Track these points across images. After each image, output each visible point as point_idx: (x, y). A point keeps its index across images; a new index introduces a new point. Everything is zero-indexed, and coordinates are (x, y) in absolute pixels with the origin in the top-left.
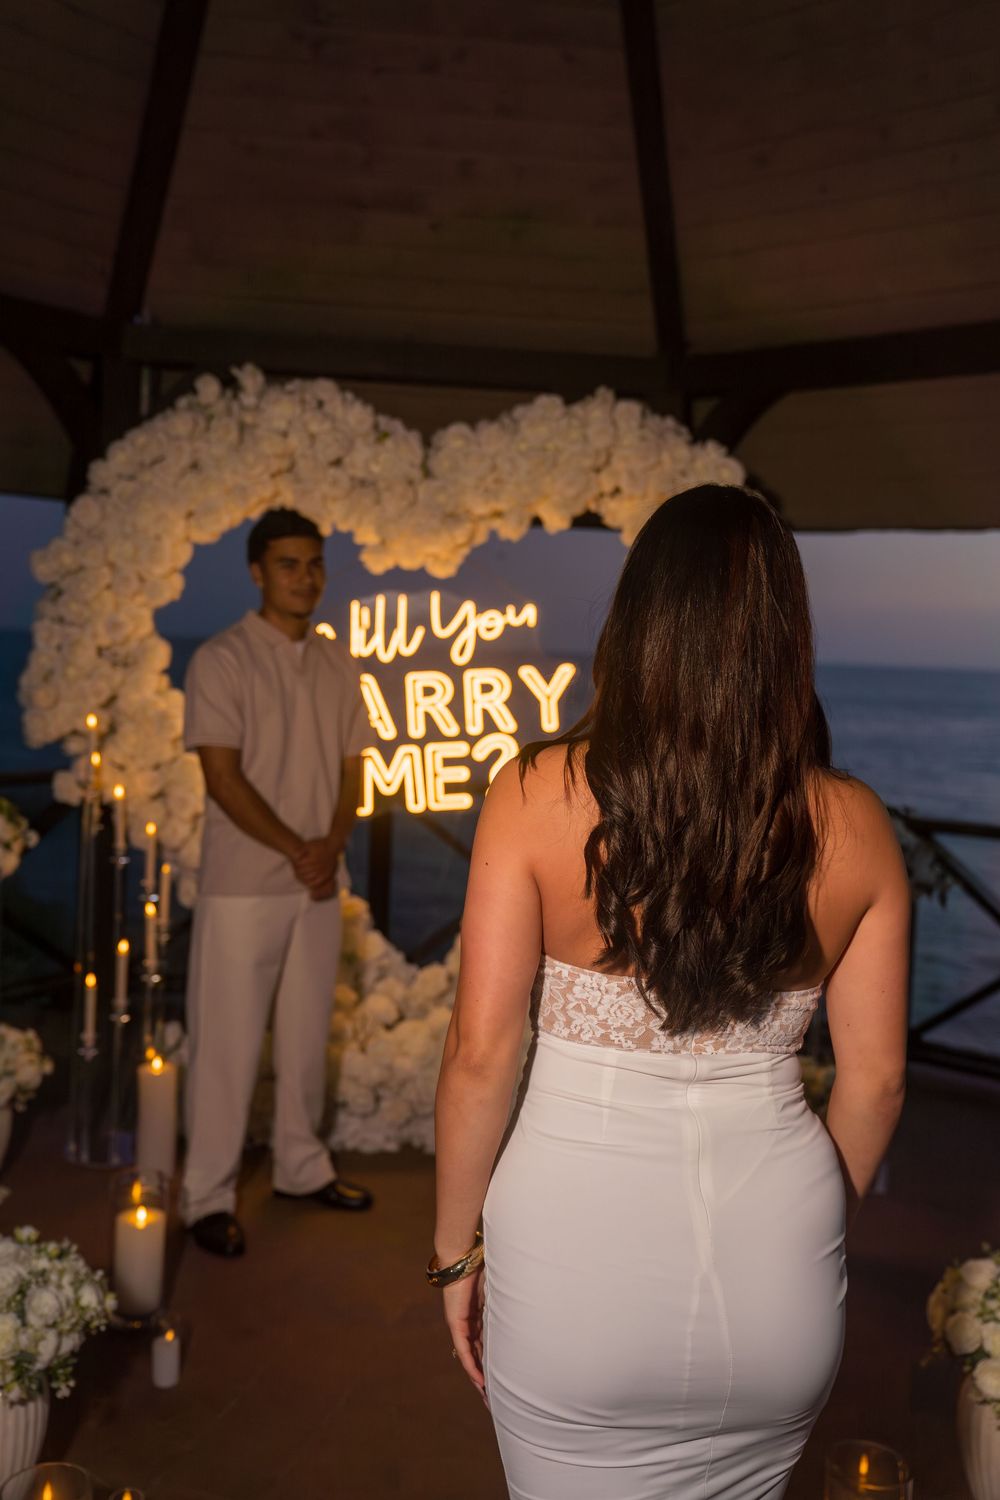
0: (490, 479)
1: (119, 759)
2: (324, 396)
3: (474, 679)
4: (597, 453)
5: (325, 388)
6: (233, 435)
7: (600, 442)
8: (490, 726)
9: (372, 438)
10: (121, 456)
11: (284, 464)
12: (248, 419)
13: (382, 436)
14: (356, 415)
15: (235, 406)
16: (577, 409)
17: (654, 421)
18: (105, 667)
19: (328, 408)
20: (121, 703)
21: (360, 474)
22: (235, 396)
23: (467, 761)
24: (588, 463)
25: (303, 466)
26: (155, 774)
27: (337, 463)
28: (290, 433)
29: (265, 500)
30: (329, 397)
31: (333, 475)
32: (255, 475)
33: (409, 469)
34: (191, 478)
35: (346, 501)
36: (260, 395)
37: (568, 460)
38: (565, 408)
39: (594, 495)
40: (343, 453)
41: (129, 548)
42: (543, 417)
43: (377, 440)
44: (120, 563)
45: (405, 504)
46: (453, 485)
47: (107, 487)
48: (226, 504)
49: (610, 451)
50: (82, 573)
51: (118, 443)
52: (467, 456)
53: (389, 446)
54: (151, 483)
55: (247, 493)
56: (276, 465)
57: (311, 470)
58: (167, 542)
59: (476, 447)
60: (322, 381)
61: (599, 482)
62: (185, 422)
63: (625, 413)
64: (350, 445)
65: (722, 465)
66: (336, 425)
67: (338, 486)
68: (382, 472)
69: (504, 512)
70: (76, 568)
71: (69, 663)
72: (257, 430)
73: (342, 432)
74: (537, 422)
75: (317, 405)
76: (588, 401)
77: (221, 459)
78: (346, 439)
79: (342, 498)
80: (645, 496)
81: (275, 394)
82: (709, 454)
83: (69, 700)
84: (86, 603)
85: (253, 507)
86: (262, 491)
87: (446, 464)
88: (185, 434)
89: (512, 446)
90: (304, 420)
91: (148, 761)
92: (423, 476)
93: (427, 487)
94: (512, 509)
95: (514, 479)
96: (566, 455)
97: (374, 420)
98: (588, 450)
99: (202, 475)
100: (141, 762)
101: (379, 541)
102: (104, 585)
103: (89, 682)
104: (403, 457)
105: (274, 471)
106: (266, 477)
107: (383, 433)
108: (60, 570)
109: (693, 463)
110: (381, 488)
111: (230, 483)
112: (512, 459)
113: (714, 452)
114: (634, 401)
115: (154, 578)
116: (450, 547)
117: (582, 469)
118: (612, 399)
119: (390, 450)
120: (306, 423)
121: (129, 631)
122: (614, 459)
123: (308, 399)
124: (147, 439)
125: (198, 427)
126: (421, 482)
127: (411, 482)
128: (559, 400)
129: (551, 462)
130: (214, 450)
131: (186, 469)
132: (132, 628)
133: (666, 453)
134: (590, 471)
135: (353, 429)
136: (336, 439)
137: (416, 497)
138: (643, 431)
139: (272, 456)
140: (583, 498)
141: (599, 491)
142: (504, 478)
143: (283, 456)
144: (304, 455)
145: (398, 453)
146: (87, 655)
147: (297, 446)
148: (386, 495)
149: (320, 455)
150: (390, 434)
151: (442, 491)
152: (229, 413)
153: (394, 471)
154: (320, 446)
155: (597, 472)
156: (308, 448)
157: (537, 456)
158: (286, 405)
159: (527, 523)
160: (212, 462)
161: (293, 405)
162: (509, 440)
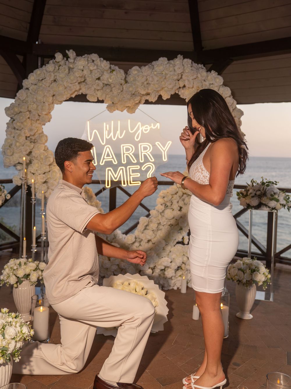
0: (145, 83)
1: (32, 171)
2: (94, 59)
3: (142, 145)
4: (178, 74)
5: (95, 56)
6: (67, 70)
7: (179, 71)
8: (146, 160)
9: (109, 71)
10: (33, 77)
11: (83, 80)
12: (71, 66)
14: (105, 64)
15: (67, 62)
16: (171, 61)
17: (195, 65)
18: (28, 143)
19: (95, 62)
20: (33, 154)
21: (106, 82)
22: (67, 60)
23: (140, 171)
24: (175, 78)
25: (88, 80)
26: (44, 175)
27: (99, 79)
28: (84, 70)
29: (77, 91)
30: (96, 59)
31: (97, 82)
32: (74, 83)
33: (121, 80)
34: (54, 84)
35: (102, 91)
36: (75, 59)
37: (169, 77)
38: (168, 61)
39: (178, 88)
40: (100, 76)
41: (35, 106)
42: (161, 64)
43: (111, 72)
44: (32, 111)
45: (119, 91)
46: (134, 85)
47: (28, 87)
48: (64, 92)
49: (182, 74)
50: (21, 114)
51: (32, 74)
52: (138, 76)
53: (114, 74)
54: (41, 86)
55: (71, 88)
56: (80, 80)
57: (91, 81)
58: (47, 104)
59: (141, 73)
60: (93, 54)
61: (179, 84)
62: (52, 67)
63: (186, 62)
64: (102, 73)
65: (216, 77)
66: (98, 67)
67: (99, 86)
68: (112, 81)
69: (150, 93)
70: (19, 112)
71: (17, 142)
72: (74, 69)
73: (100, 69)
74: (160, 65)
75: (92, 61)
76: (175, 59)
77: (63, 78)
78: (101, 71)
79: (100, 90)
80: (193, 87)
81: (79, 58)
82: (212, 74)
83: (17, 153)
84: (22, 123)
85: (73, 93)
86: (76, 88)
87: (132, 79)
88: (52, 71)
89: (152, 73)
90: (88, 66)
91: (42, 172)
92: (125, 82)
93: (126, 86)
94: (153, 92)
95: (153, 83)
96: (169, 75)
97: (110, 66)
98: (175, 74)
99: (57, 83)
100: (39, 172)
101: (112, 103)
102: (27, 117)
103: (23, 147)
104: (119, 77)
105: (79, 81)
106: (77, 83)
107: (112, 70)
108: (14, 113)
109: (207, 77)
110: (112, 86)
111: (66, 85)
112: (152, 77)
113: (214, 74)
114: (189, 59)
115: (43, 115)
116: (134, 104)
117: (174, 80)
118: (182, 58)
119: (115, 75)
120: (89, 67)
121: (35, 131)
122: (183, 77)
123: (89, 59)
124: (40, 72)
125: (56, 68)
126: (124, 84)
127: (121, 84)
128: (166, 59)
129: (164, 77)
130: (61, 75)
131: (52, 82)
132: (36, 130)
133: (199, 74)
134: (176, 80)
135: (103, 69)
136: (98, 72)
137: (123, 89)
138: (192, 68)
139: (78, 77)
140: (174, 89)
141: (178, 87)
142: (150, 82)
143: (82, 77)
144: (88, 77)
145: (117, 75)
146: (22, 139)
147: (86, 74)
148: (114, 88)
149: (93, 76)
150: (114, 70)
151: (130, 87)
152: (66, 64)
153: (116, 81)
154: (93, 74)
155: (178, 81)
156: (90, 74)
157: (160, 76)
158: (83, 61)
159: (157, 96)
160: (60, 79)
161: (85, 61)
162: (151, 71)
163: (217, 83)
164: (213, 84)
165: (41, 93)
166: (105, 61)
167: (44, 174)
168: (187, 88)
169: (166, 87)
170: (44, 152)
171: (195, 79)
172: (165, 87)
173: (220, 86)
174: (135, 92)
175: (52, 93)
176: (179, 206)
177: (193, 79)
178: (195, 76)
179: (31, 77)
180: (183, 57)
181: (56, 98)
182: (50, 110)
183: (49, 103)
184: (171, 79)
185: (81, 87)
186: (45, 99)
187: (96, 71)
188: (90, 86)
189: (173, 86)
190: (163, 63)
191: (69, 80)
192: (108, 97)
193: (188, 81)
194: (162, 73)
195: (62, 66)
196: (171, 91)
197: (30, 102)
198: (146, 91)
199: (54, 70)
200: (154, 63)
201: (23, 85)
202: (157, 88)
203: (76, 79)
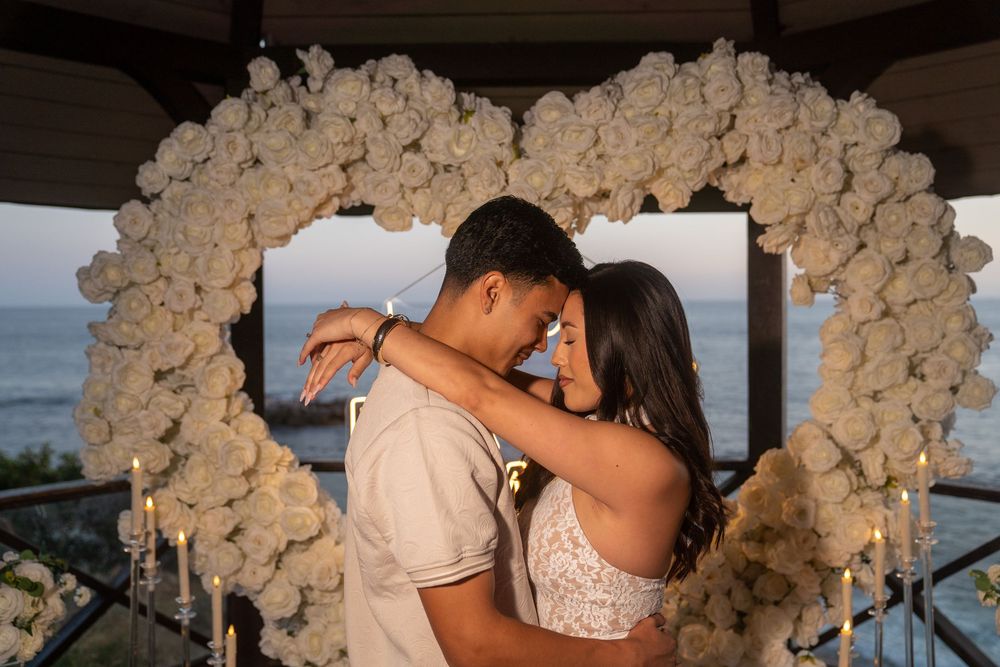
0: (592, 154)
1: (184, 497)
2: (396, 75)
4: (720, 114)
5: (398, 65)
6: (298, 121)
7: (721, 102)
9: (455, 115)
10: (171, 154)
11: (357, 153)
12: (312, 105)
13: (464, 115)
14: (436, 91)
15: (302, 92)
16: (690, 67)
17: (782, 76)
18: (165, 397)
19: (400, 86)
20: (187, 432)
21: (442, 159)
22: (304, 83)
24: (709, 128)
25: (375, 153)
26: (227, 510)
27: (415, 146)
28: (358, 118)
29: (339, 196)
30: (402, 73)
31: (407, 161)
32: (319, 168)
33: (497, 150)
34: (251, 176)
35: (428, 191)
36: (326, 79)
37: (684, 126)
38: (677, 66)
39: (717, 165)
40: (417, 135)
41: (183, 260)
42: (653, 76)
43: (460, 119)
44: (176, 276)
45: (495, 190)
46: (549, 164)
47: (156, 192)
48: (289, 204)
49: (735, 112)
50: (132, 291)
51: (166, 141)
52: (563, 128)
53: (473, 125)
54: (206, 184)
55: (312, 188)
56: (343, 155)
57: (383, 157)
58: (227, 251)
59: (574, 118)
60: (394, 56)
61: (722, 149)
62: (237, 112)
63: (750, 66)
64: (425, 126)
65: (874, 118)
66: (410, 102)
67: (414, 174)
68: (466, 155)
69: (610, 191)
70: (125, 284)
71: (119, 393)
72: (319, 116)
73: (417, 111)
74: (645, 82)
75: (390, 84)
76: (704, 57)
77: (278, 151)
78: (422, 119)
79: (421, 187)
80: (780, 162)
81: (338, 73)
82: (855, 106)
83: (127, 434)
84: (137, 324)
85: (320, 205)
86: (331, 185)
87: (541, 141)
88: (237, 125)
89: (617, 114)
90: (372, 100)
91: (218, 498)
92: (514, 155)
93: (518, 168)
94: (620, 187)
95: (621, 151)
96: (682, 120)
97: (454, 96)
98: (708, 112)
99: (262, 172)
100: (210, 499)
102: (157, 302)
103: (144, 412)
104: (489, 135)
105: (342, 160)
106: (333, 168)
107: (466, 111)
108: (108, 288)
109: (837, 119)
110: (466, 173)
111: (292, 178)
112: (616, 129)
113: (859, 105)
114: (758, 53)
115: (215, 291)
117: (702, 136)
118: (733, 51)
119: (474, 129)
120: (375, 103)
121: (188, 352)
122: (738, 122)
123: (379, 77)
124: (196, 133)
125: (254, 116)
126: (511, 163)
127: (499, 164)
128: (669, 57)
129: (665, 129)
130: (273, 141)
131: (243, 166)
132: (190, 349)
133: (803, 109)
134: (710, 137)
135: (432, 108)
136: (409, 119)
137: (507, 181)
138: (773, 87)
139: (338, 144)
140: (704, 169)
141: (722, 161)
142: (610, 150)
143: (352, 142)
144: (374, 140)
145: (483, 131)
146: (140, 382)
147: (367, 131)
148: (472, 181)
149: (393, 139)
150: (474, 112)
151: (534, 172)
152: (294, 100)
153: (480, 153)
154: (392, 129)
155: (719, 138)
156: (380, 131)
157: (648, 122)
158: (351, 84)
159: (639, 202)
160: (271, 155)
161: (359, 83)
162: (613, 107)
163: (876, 139)
164: (856, 144)
165: (200, 209)
166: (437, 80)
167: (230, 503)
168: (760, 165)
169: (673, 165)
170: (223, 426)
171: (787, 128)
172: (668, 167)
173: (887, 151)
174: (554, 189)
175: (240, 208)
177: (779, 131)
178: (789, 116)
179: (163, 152)
180: (735, 46)
181: (259, 224)
182: (241, 271)
183: (236, 247)
184: (693, 135)
185: (353, 181)
186: (218, 232)
187: (403, 120)
188: (383, 174)
189: (701, 159)
190: (657, 72)
191: (302, 159)
192: (453, 213)
193: (761, 137)
194: (657, 114)
195: (280, 107)
196: (691, 179)
197: (167, 244)
198: (596, 182)
199: (246, 124)
200: (622, 77)
201: (138, 183)
202: (639, 172)
203: (329, 152)
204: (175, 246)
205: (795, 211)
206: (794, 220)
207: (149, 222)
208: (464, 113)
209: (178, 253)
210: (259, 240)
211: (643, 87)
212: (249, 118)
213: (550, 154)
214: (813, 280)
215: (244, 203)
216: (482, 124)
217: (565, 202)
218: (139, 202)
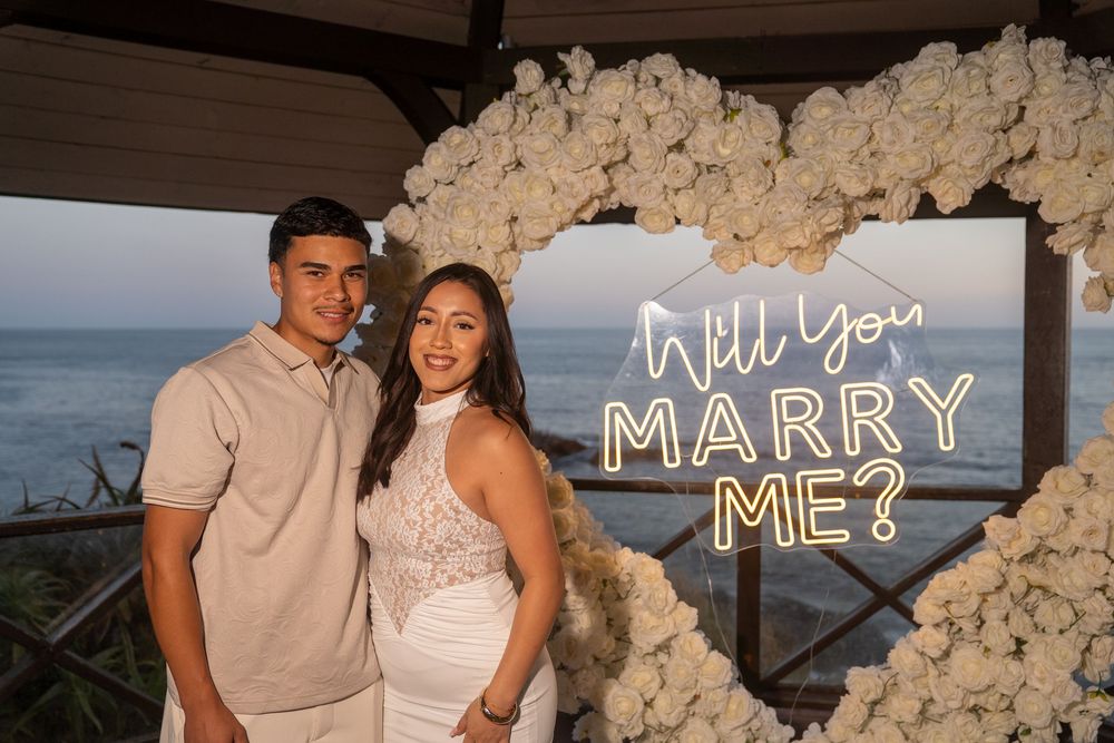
0: (866, 151)
2: (660, 74)
4: (1007, 106)
5: (662, 64)
6: (561, 123)
7: (1009, 93)
9: (720, 114)
10: (438, 158)
11: (620, 154)
12: (576, 106)
13: (730, 113)
14: (702, 90)
15: (563, 93)
16: (975, 56)
17: (1079, 62)
19: (664, 85)
21: (706, 159)
22: (564, 84)
24: (995, 121)
25: (640, 155)
27: (679, 147)
28: (622, 118)
29: (600, 198)
30: (666, 72)
31: (672, 161)
32: (583, 169)
33: (765, 149)
34: (514, 178)
35: (691, 192)
36: (590, 79)
37: (967, 120)
38: (960, 56)
39: (1003, 161)
40: (683, 135)
42: (934, 68)
43: (725, 119)
45: (761, 190)
46: (819, 163)
47: (422, 196)
48: (552, 206)
49: (1023, 103)
51: (433, 145)
52: (835, 125)
53: (739, 124)
54: (471, 187)
55: (575, 190)
56: (606, 157)
57: (648, 158)
58: (489, 254)
59: (847, 114)
60: (658, 55)
61: (1008, 143)
62: (503, 116)
63: (1043, 52)
64: (691, 125)
66: (675, 102)
67: (679, 175)
68: (731, 155)
69: (885, 190)
72: (584, 118)
73: (683, 111)
74: (926, 74)
75: (654, 83)
76: (991, 46)
77: (543, 153)
78: (687, 118)
79: (686, 188)
80: (1075, 155)
81: (604, 74)
85: (583, 206)
86: (593, 187)
87: (810, 139)
88: (503, 128)
89: (892, 110)
90: (637, 100)
92: (782, 154)
93: (786, 167)
94: (896, 185)
95: (897, 148)
96: (965, 113)
97: (720, 95)
98: (994, 104)
99: (525, 174)
101: (731, 236)
104: (756, 134)
105: (605, 162)
106: (597, 170)
107: (732, 110)
110: (732, 173)
111: (555, 180)
112: (892, 124)
114: (1053, 39)
116: (819, 237)
117: (987, 130)
118: (1024, 38)
119: (741, 128)
120: (640, 104)
122: (1028, 114)
123: (643, 77)
124: (463, 137)
125: (519, 119)
126: (779, 162)
127: (767, 164)
128: (952, 47)
129: (946, 123)
130: (537, 143)
131: (506, 169)
133: (1104, 97)
134: (996, 131)
135: (697, 107)
136: (675, 119)
137: (774, 180)
138: (1070, 74)
139: (602, 145)
140: (987, 166)
141: (1007, 156)
142: (884, 147)
143: (615, 143)
144: (639, 141)
145: (751, 129)
147: (631, 131)
148: (737, 181)
149: (658, 140)
150: (740, 110)
151: (805, 170)
152: (557, 102)
153: (746, 152)
154: (657, 129)
155: (1005, 131)
156: (644, 132)
157: (927, 117)
158: (615, 85)
159: (916, 200)
160: (535, 158)
161: (624, 84)
162: (889, 103)
165: (465, 213)
166: (701, 79)
168: (1049, 160)
169: (953, 161)
171: (1085, 118)
172: (948, 164)
174: (824, 189)
175: (504, 211)
176: (1011, 636)
177: (1075, 122)
178: (1087, 105)
179: (430, 156)
180: (1027, 32)
181: (522, 226)
182: (501, 273)
183: (500, 249)
184: (977, 129)
185: (614, 182)
186: (481, 234)
187: (668, 120)
188: (647, 176)
189: (985, 154)
190: (938, 64)
191: (567, 161)
192: (716, 214)
193: (1055, 129)
194: (937, 108)
195: (543, 110)
196: (973, 176)
197: (432, 246)
198: (869, 181)
199: (511, 126)
200: (897, 69)
201: (406, 188)
202: (917, 170)
203: (594, 153)
204: (441, 248)
205: (1092, 208)
206: (1089, 218)
207: (415, 225)
208: (729, 112)
209: (442, 256)
210: (519, 243)
211: (925, 79)
212: (515, 122)
213: (820, 152)
214: (1111, 284)
215: (508, 206)
216: (749, 122)
217: (836, 202)
218: (407, 206)
